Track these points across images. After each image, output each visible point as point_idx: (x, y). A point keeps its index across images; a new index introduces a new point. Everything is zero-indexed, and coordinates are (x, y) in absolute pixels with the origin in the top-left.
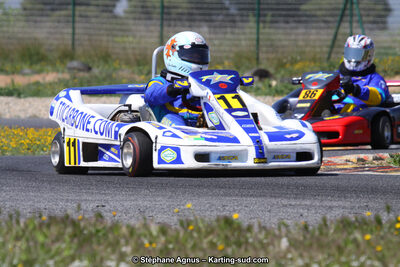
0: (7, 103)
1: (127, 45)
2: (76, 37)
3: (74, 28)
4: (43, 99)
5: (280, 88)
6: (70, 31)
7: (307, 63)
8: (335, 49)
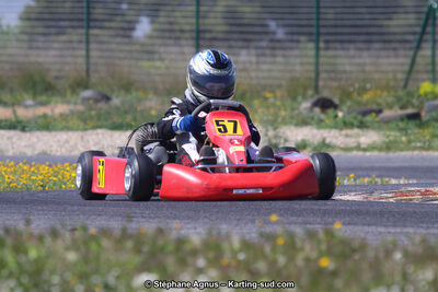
0: (10, 138)
1: (153, 71)
2: (92, 60)
3: (88, 50)
4: (54, 133)
5: (349, 118)
6: (84, 53)
7: (379, 92)
8: (414, 75)
